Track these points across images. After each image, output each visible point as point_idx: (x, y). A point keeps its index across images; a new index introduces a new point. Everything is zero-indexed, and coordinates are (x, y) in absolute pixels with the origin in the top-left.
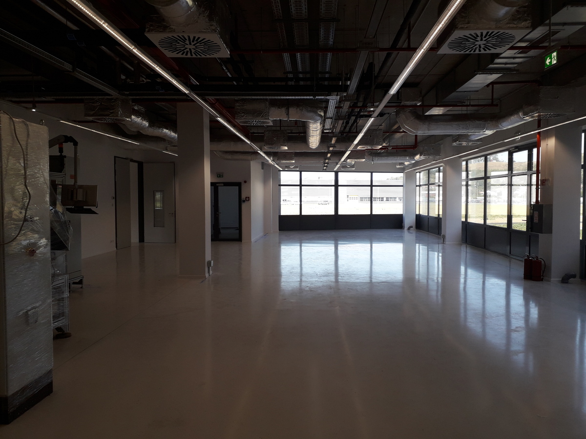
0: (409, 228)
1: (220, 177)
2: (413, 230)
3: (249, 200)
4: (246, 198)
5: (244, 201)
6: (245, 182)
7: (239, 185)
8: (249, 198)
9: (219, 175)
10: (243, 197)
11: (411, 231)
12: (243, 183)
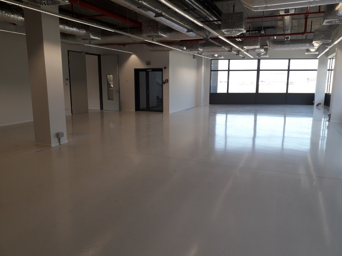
0: (318, 105)
1: (148, 64)
2: (321, 107)
3: (168, 82)
4: (166, 80)
5: (164, 83)
6: (165, 68)
7: (161, 70)
8: (168, 80)
9: (148, 63)
10: (164, 80)
11: (319, 107)
12: (164, 69)
